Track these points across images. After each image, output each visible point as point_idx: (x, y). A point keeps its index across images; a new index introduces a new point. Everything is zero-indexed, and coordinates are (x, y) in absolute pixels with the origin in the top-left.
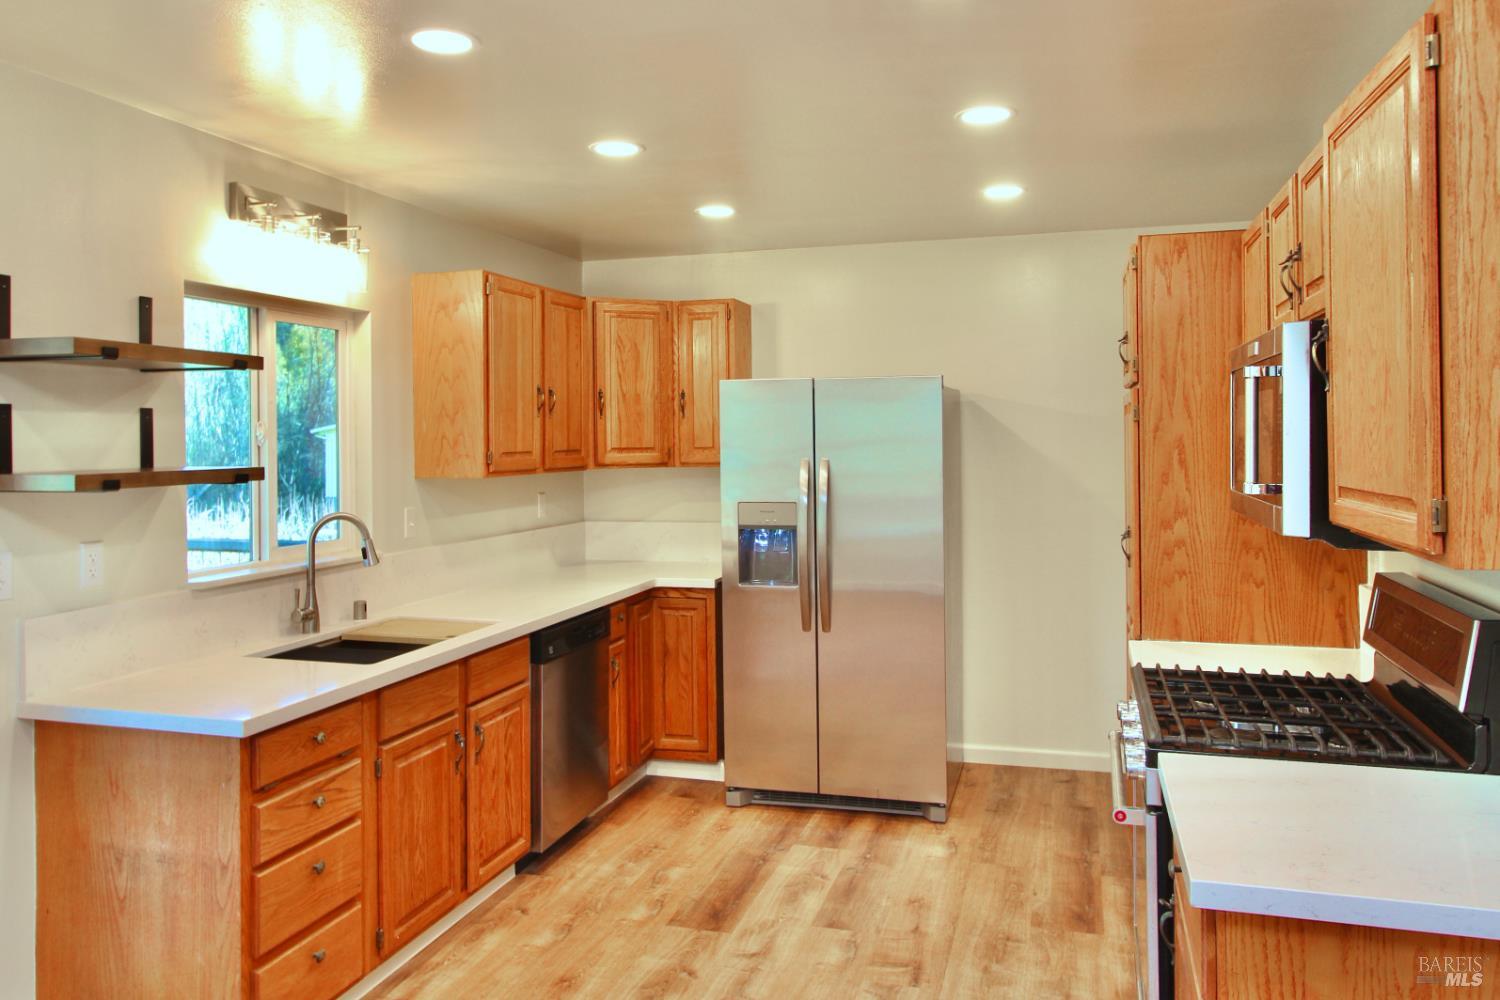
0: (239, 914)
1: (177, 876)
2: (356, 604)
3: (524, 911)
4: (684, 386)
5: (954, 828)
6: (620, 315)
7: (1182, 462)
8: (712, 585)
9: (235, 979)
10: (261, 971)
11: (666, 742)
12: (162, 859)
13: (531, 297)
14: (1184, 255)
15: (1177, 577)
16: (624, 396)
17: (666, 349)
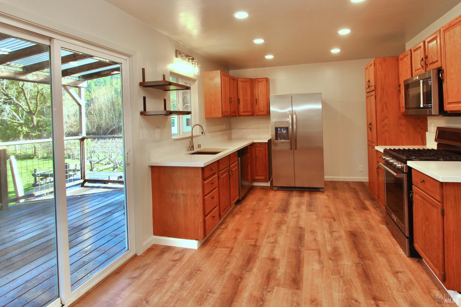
0: (202, 206)
1: (186, 198)
2: (198, 145)
3: (241, 211)
4: (257, 97)
5: (326, 193)
6: (243, 81)
7: (386, 107)
8: (267, 142)
9: (201, 219)
10: (206, 218)
11: (257, 178)
12: (183, 195)
13: (228, 77)
14: (385, 62)
15: (385, 132)
16: (244, 100)
17: (252, 89)
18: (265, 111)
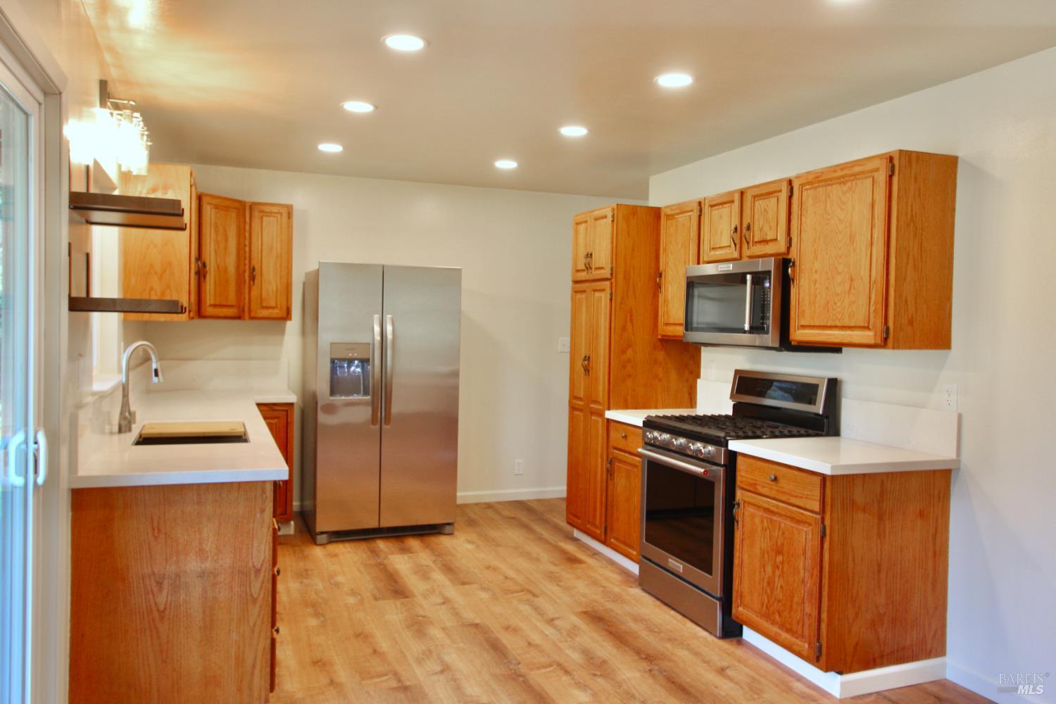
1: (214, 584)
4: (255, 263)
6: (216, 207)
7: (631, 320)
12: (202, 575)
15: (627, 378)
16: (218, 266)
18: (279, 306)
